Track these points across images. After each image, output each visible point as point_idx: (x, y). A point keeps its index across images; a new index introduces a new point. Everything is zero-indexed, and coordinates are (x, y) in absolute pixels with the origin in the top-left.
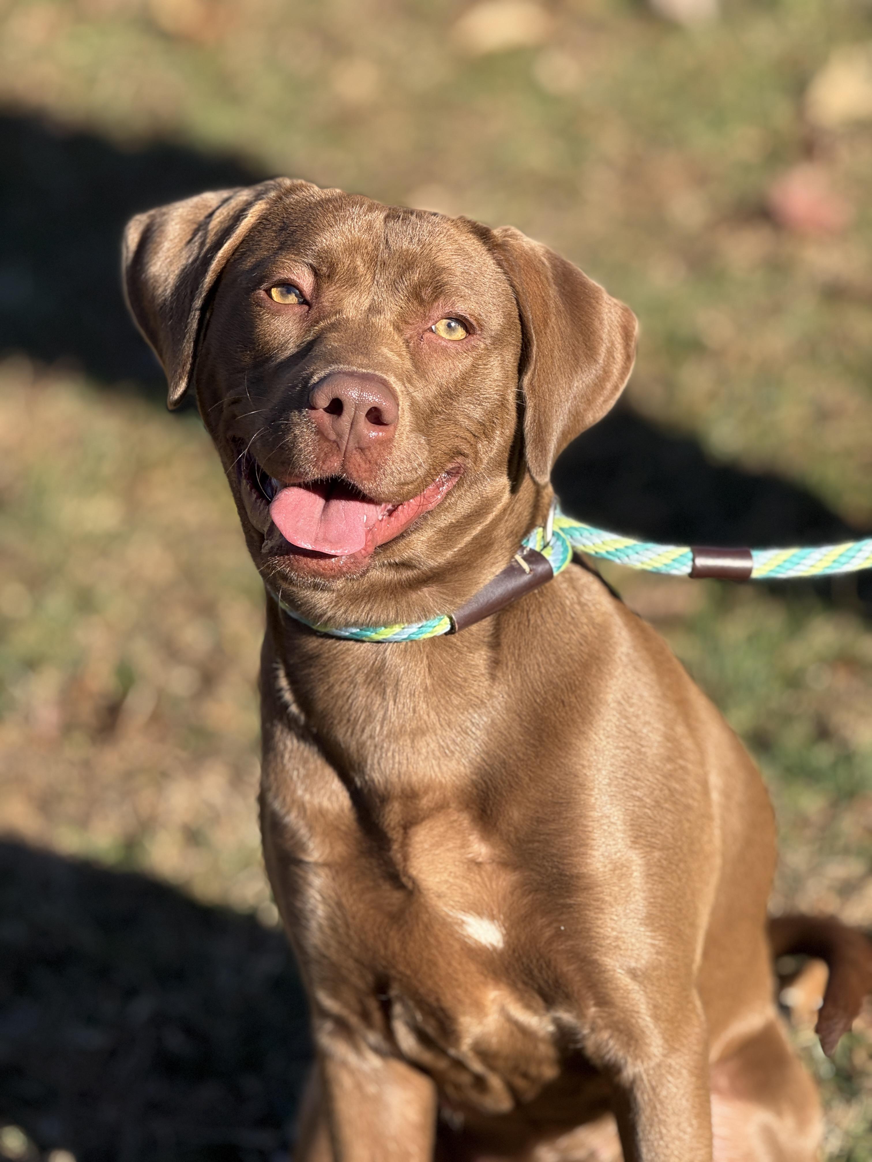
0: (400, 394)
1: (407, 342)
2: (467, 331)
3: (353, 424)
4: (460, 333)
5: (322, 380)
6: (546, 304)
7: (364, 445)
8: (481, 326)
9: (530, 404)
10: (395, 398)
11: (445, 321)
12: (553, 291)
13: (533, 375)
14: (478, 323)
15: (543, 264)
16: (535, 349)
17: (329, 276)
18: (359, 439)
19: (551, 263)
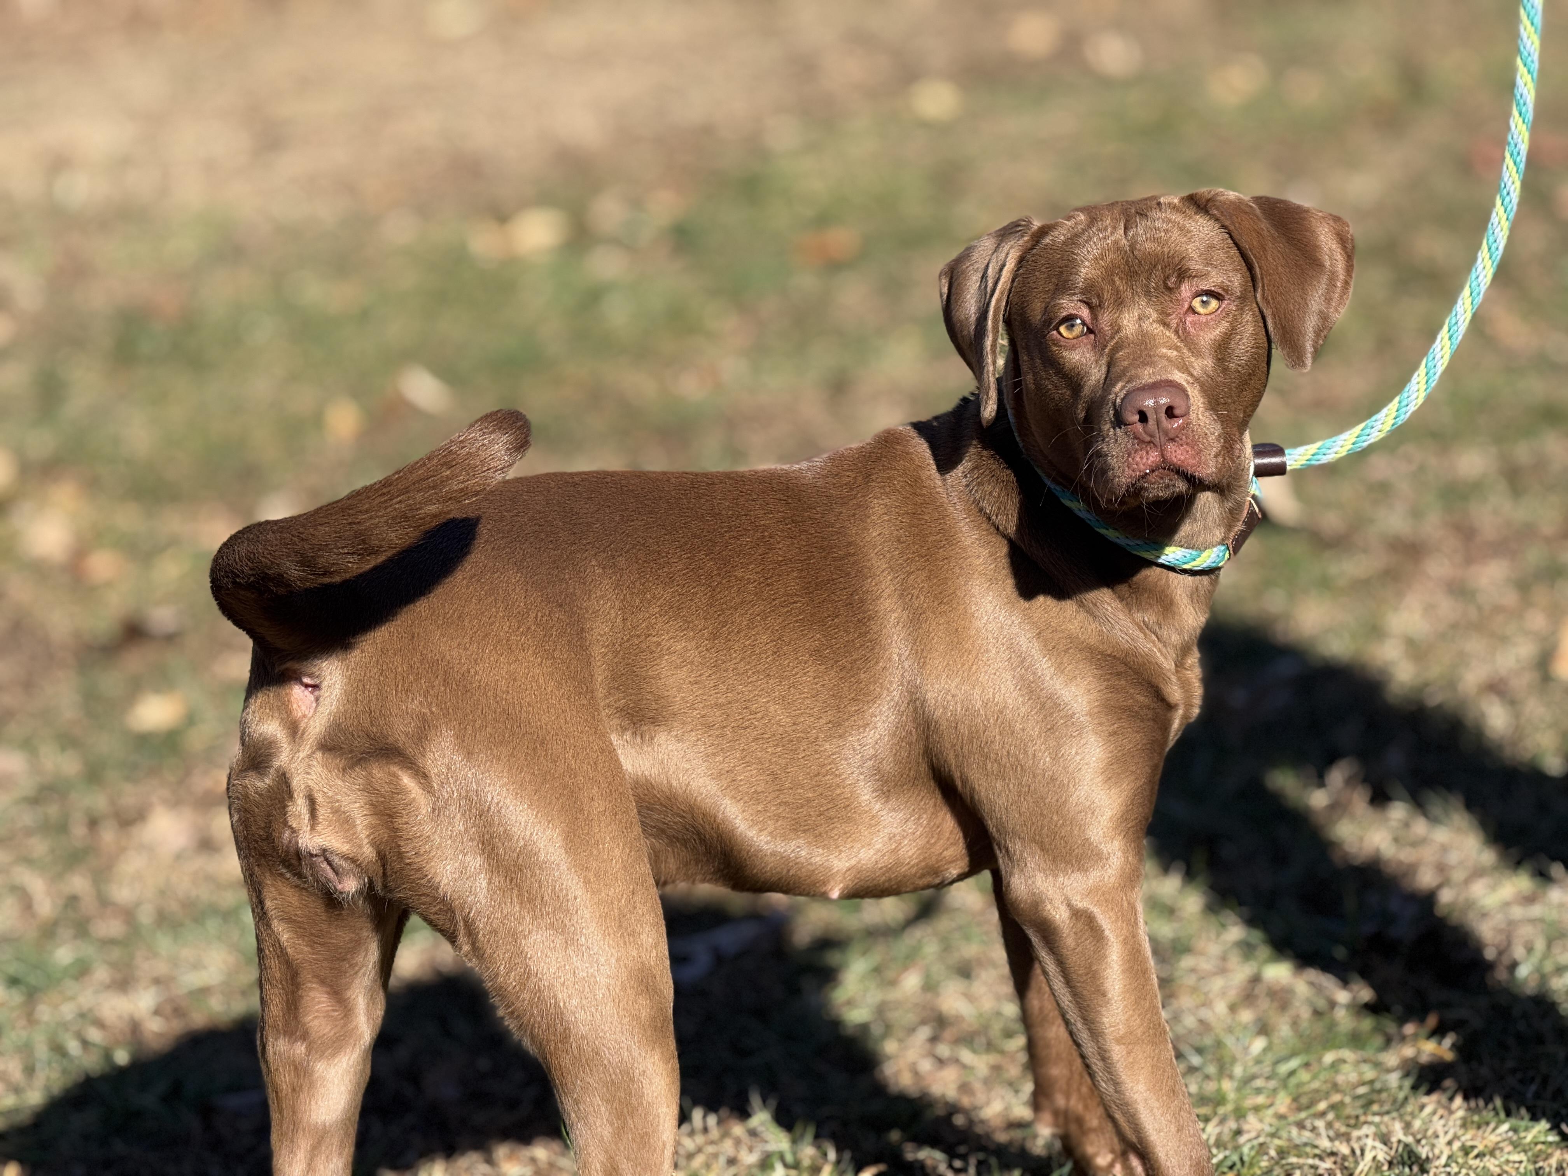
0: (1185, 384)
1: (1176, 332)
2: (1218, 299)
3: (1158, 423)
4: (1214, 304)
5: (1123, 400)
6: (1259, 234)
7: (1171, 435)
8: (1226, 291)
9: (1268, 313)
10: (1184, 391)
11: (1199, 299)
12: (1264, 225)
13: (1263, 290)
14: (1224, 290)
15: (1251, 207)
16: (1258, 270)
17: (1100, 305)
18: (1166, 433)
19: (1257, 204)
